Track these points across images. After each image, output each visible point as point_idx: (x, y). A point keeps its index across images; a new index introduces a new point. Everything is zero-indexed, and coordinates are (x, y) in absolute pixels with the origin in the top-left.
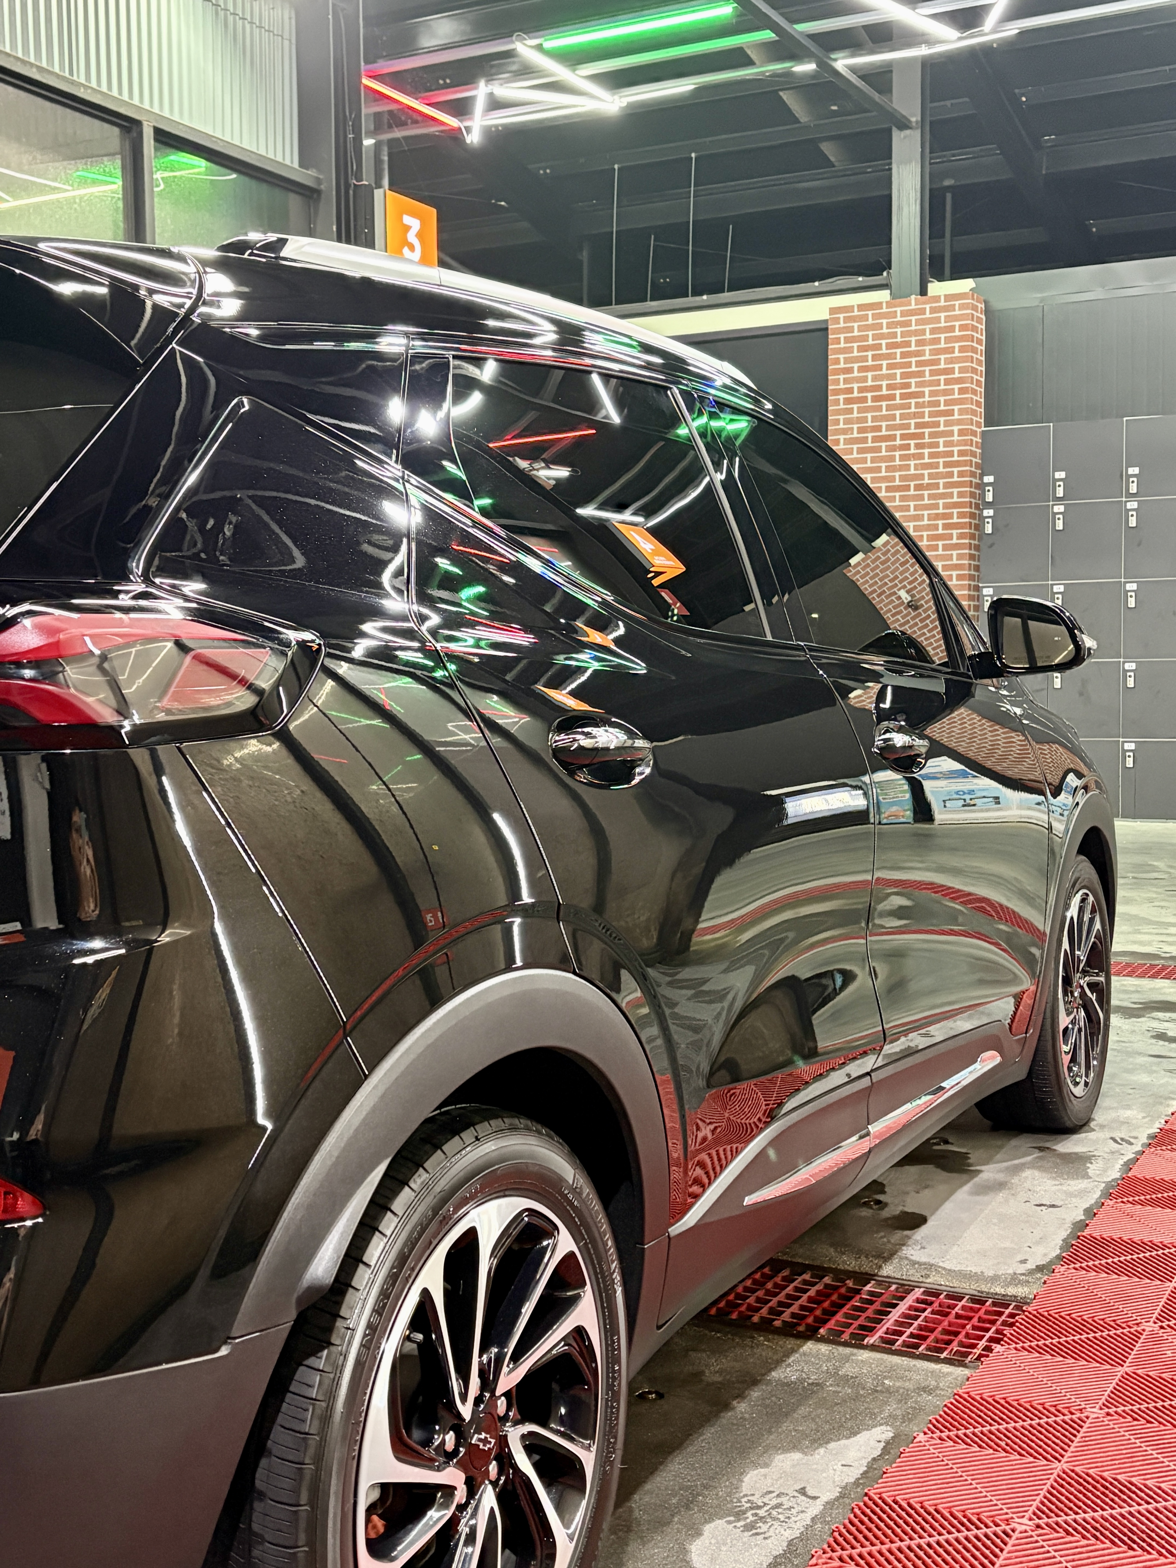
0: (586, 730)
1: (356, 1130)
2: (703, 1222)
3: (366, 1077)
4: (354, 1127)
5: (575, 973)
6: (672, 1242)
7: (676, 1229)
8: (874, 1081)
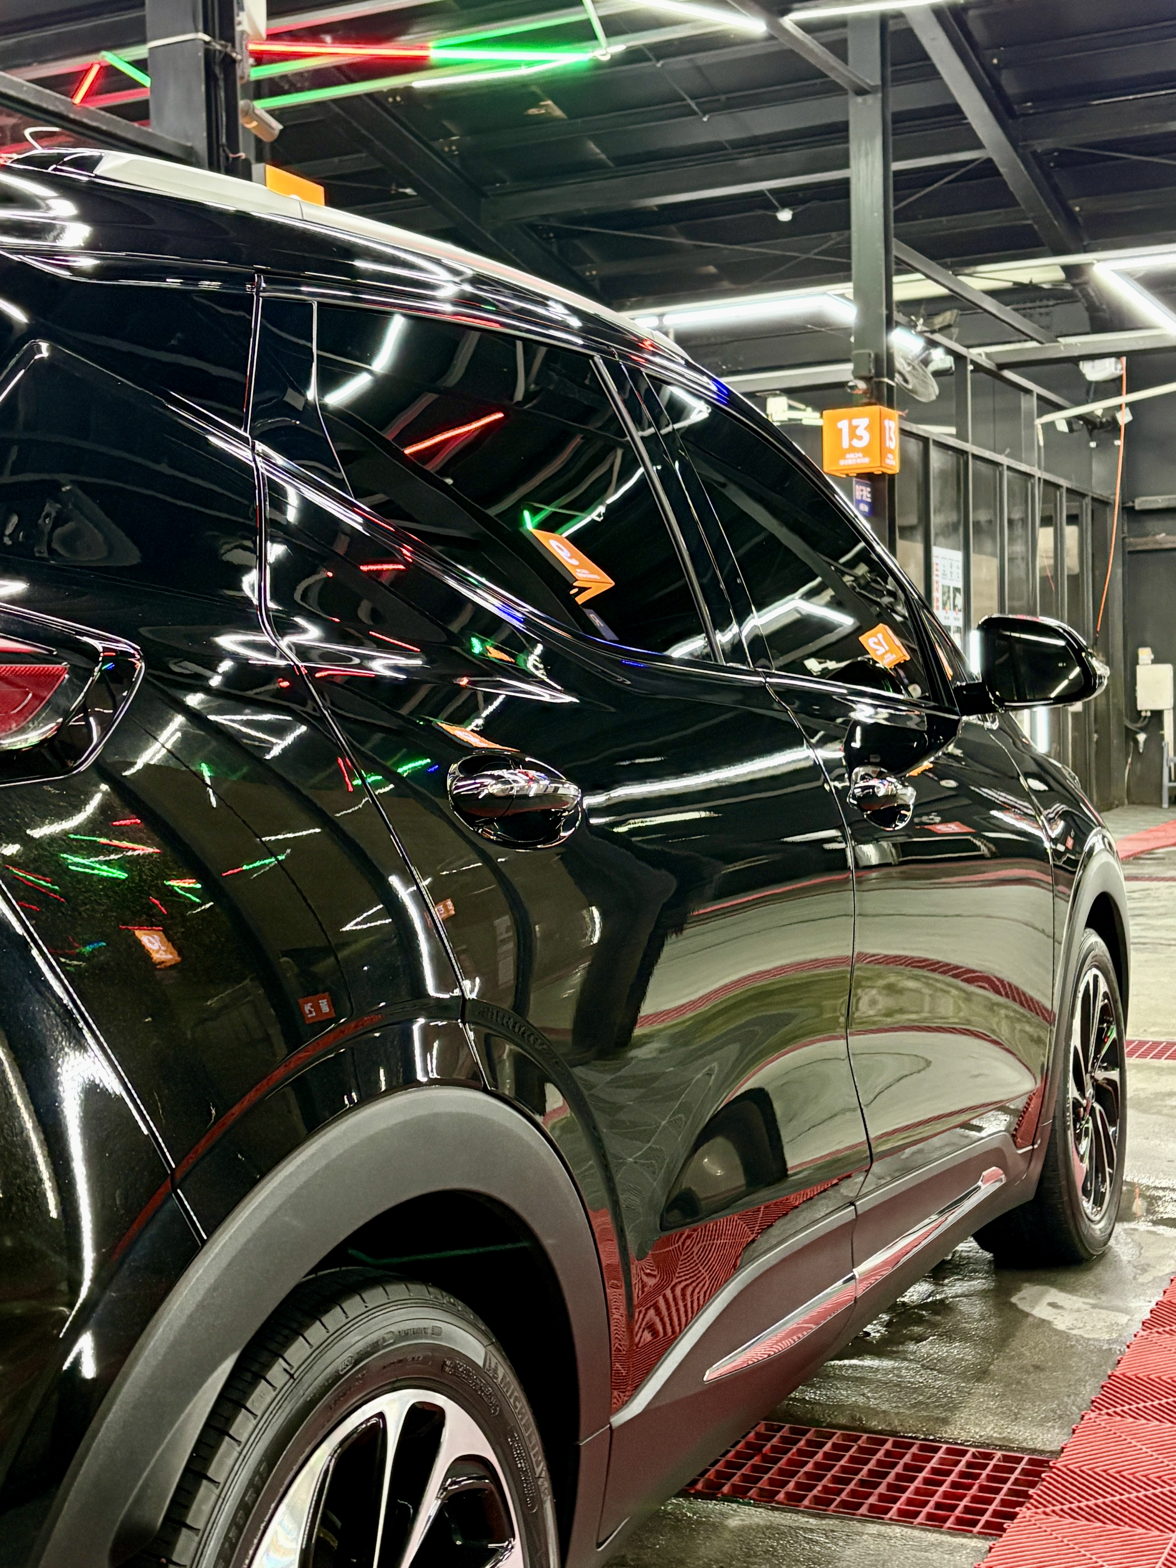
0: (496, 773)
1: (190, 1316)
2: (653, 1406)
3: (204, 1242)
4: (188, 1312)
5: (485, 1090)
6: (615, 1435)
7: (620, 1419)
8: (859, 1212)
